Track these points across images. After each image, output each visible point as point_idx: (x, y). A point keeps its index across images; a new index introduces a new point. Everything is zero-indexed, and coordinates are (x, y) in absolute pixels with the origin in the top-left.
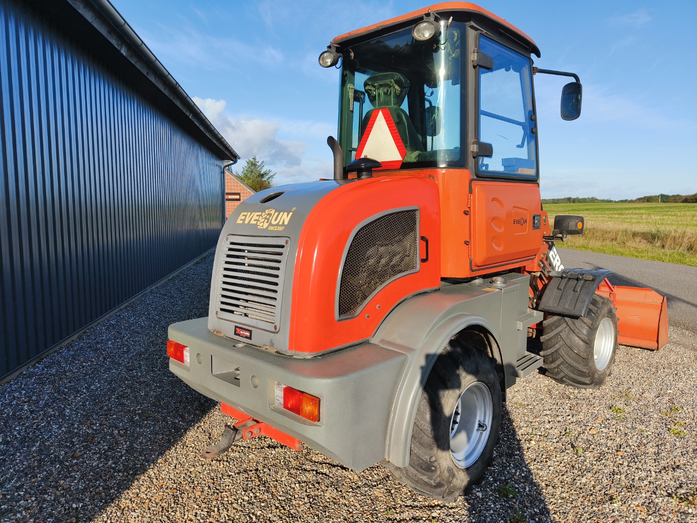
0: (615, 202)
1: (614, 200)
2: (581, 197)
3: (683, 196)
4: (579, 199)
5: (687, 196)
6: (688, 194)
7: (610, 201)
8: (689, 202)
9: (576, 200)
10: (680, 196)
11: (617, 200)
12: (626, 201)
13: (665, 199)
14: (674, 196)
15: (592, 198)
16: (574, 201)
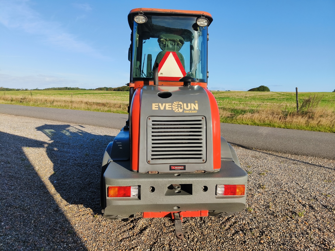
0: (87, 90)
1: (87, 89)
2: (72, 87)
3: (113, 88)
4: (71, 88)
5: (115, 88)
6: (115, 87)
7: (85, 90)
8: (116, 91)
9: (70, 89)
10: (112, 88)
11: (88, 89)
12: (91, 90)
13: (107, 89)
14: (109, 88)
15: (77, 88)
16: (69, 89)
